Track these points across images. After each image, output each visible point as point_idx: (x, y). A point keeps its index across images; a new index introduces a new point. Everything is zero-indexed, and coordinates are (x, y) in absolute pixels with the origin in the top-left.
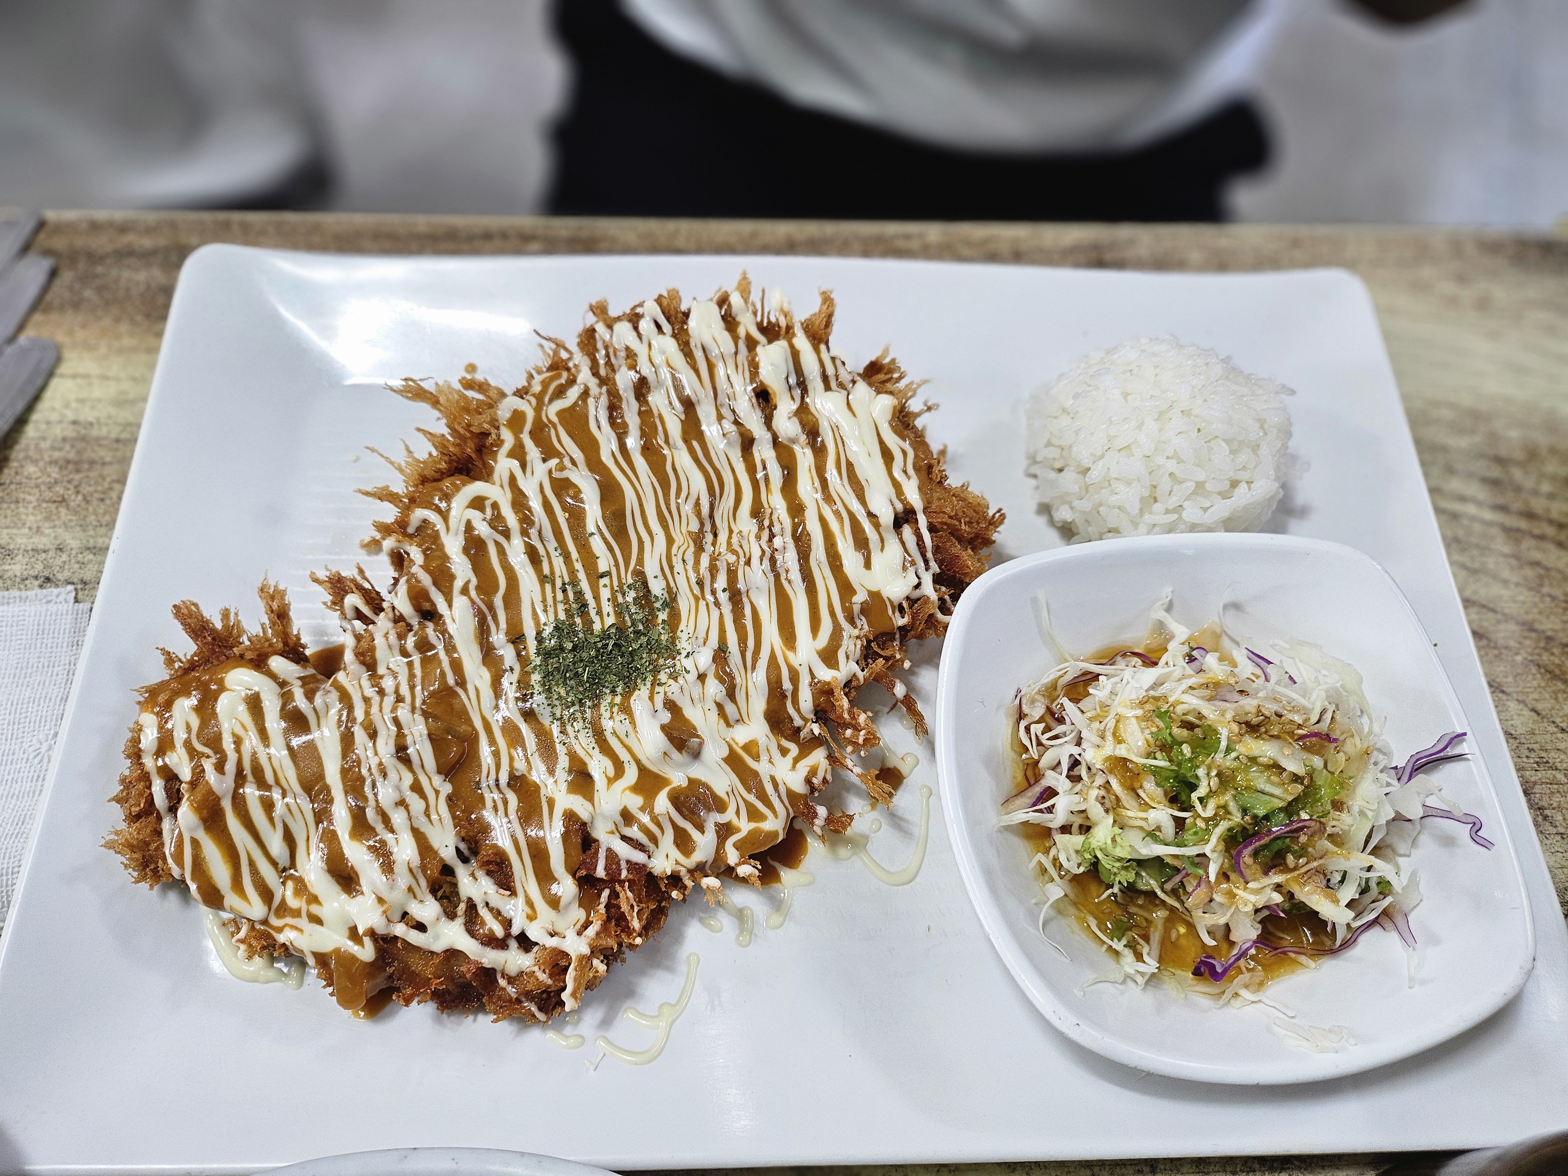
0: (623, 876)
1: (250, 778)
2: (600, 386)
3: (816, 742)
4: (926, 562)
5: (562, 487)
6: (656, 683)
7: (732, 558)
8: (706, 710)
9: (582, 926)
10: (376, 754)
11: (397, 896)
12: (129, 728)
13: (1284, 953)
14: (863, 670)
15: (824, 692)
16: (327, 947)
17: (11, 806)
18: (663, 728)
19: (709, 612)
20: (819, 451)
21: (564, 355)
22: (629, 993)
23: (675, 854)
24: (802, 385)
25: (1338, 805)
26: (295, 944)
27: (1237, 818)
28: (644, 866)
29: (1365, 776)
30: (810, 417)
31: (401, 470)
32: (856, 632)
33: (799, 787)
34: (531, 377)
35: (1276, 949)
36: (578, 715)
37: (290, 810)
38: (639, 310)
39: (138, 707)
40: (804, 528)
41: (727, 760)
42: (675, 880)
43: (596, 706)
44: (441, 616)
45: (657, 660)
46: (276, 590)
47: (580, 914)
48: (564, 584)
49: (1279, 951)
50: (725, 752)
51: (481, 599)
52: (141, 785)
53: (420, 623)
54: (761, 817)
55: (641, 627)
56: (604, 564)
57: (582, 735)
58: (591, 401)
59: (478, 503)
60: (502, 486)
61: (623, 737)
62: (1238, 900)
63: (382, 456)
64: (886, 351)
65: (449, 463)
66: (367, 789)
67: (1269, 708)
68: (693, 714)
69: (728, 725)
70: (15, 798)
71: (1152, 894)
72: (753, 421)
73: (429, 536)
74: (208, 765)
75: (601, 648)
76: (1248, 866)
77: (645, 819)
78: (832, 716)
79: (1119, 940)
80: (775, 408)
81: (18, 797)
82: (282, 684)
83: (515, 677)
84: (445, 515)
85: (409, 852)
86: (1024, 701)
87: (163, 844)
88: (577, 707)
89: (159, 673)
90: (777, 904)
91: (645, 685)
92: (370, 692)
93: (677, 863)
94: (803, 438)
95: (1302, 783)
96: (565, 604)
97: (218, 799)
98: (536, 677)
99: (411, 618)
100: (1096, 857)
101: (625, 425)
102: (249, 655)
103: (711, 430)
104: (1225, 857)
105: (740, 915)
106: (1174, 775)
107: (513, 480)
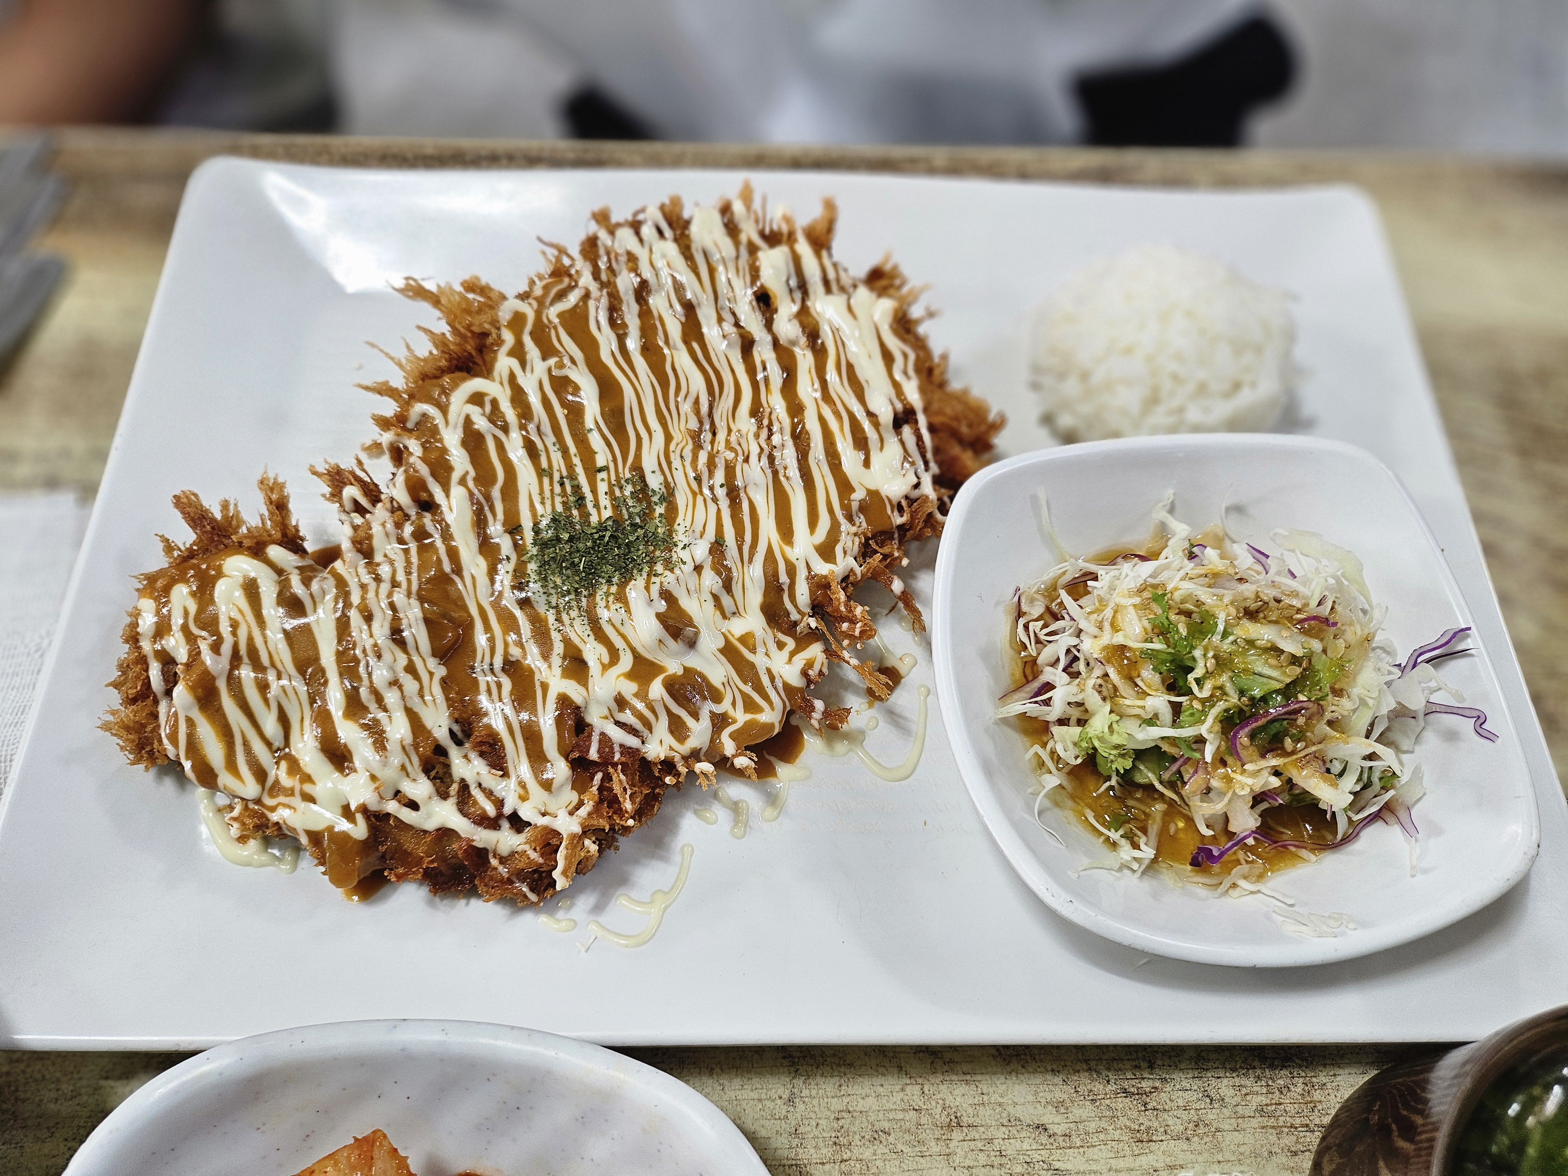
0: (616, 759)
1: (246, 659)
2: (601, 290)
3: (813, 636)
4: (926, 463)
5: (562, 384)
6: (652, 574)
7: (730, 455)
8: (702, 601)
9: (575, 807)
10: (371, 636)
11: (389, 773)
12: (127, 612)
13: (1284, 847)
14: (861, 566)
15: (821, 585)
16: (318, 826)
17: (12, 698)
18: (659, 616)
19: (706, 507)
20: (819, 352)
21: (566, 262)
22: (623, 881)
23: (670, 740)
24: (803, 287)
25: (1338, 692)
26: (288, 822)
27: (1234, 699)
28: (638, 750)
29: (1365, 664)
30: (810, 319)
31: (400, 365)
32: (854, 529)
33: (794, 679)
34: (532, 283)
35: (1276, 842)
36: (574, 603)
37: (285, 691)
38: (641, 217)
39: (137, 593)
40: (803, 427)
41: (722, 651)
42: (668, 765)
43: (592, 595)
44: (438, 506)
45: (653, 552)
46: (275, 482)
47: (573, 797)
48: (562, 478)
49: (1280, 844)
50: (721, 643)
51: (479, 490)
52: (138, 669)
53: (417, 513)
54: (756, 709)
55: (638, 520)
56: (602, 458)
57: (577, 623)
58: (591, 304)
59: (477, 399)
60: (501, 383)
61: (618, 625)
62: (1236, 783)
63: (382, 351)
64: (887, 258)
65: (449, 360)
66: (362, 669)
67: (1268, 594)
68: (689, 604)
69: (725, 617)
70: (15, 690)
71: (1150, 788)
72: (753, 322)
73: (429, 429)
74: (204, 647)
75: (598, 539)
76: (1245, 747)
77: (640, 706)
78: (829, 610)
79: (1116, 831)
80: (776, 311)
81: (18, 689)
82: (279, 571)
83: (511, 566)
84: (444, 409)
85: (402, 731)
86: (1023, 600)
87: (159, 726)
88: (572, 596)
89: (158, 561)
90: (772, 799)
91: (641, 575)
92: (367, 578)
93: (671, 748)
94: (803, 340)
95: (1300, 666)
96: (563, 497)
97: (214, 679)
98: (532, 567)
99: (409, 508)
100: (1095, 749)
101: (625, 326)
102: (247, 543)
103: (711, 331)
104: (1222, 740)
105: (735, 808)
106: (1169, 658)
107: (512, 377)
